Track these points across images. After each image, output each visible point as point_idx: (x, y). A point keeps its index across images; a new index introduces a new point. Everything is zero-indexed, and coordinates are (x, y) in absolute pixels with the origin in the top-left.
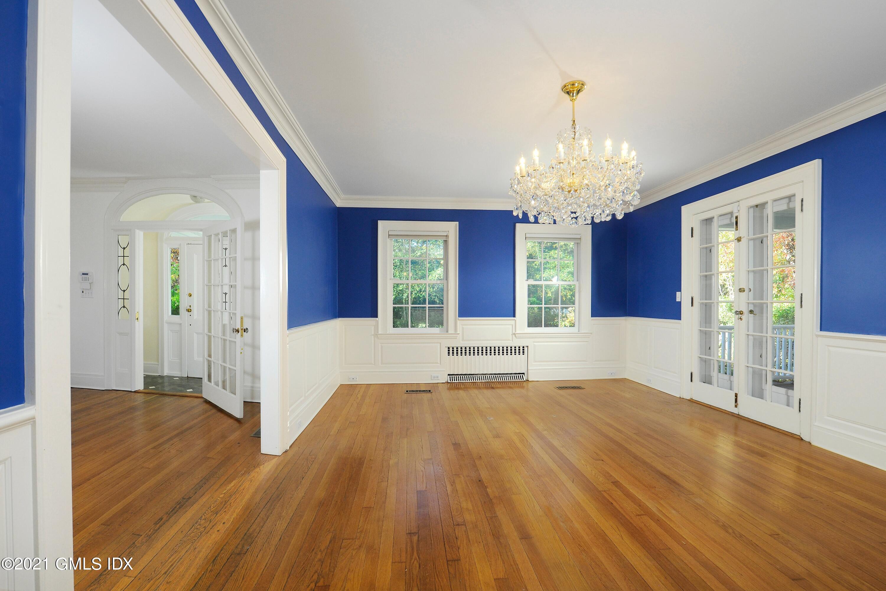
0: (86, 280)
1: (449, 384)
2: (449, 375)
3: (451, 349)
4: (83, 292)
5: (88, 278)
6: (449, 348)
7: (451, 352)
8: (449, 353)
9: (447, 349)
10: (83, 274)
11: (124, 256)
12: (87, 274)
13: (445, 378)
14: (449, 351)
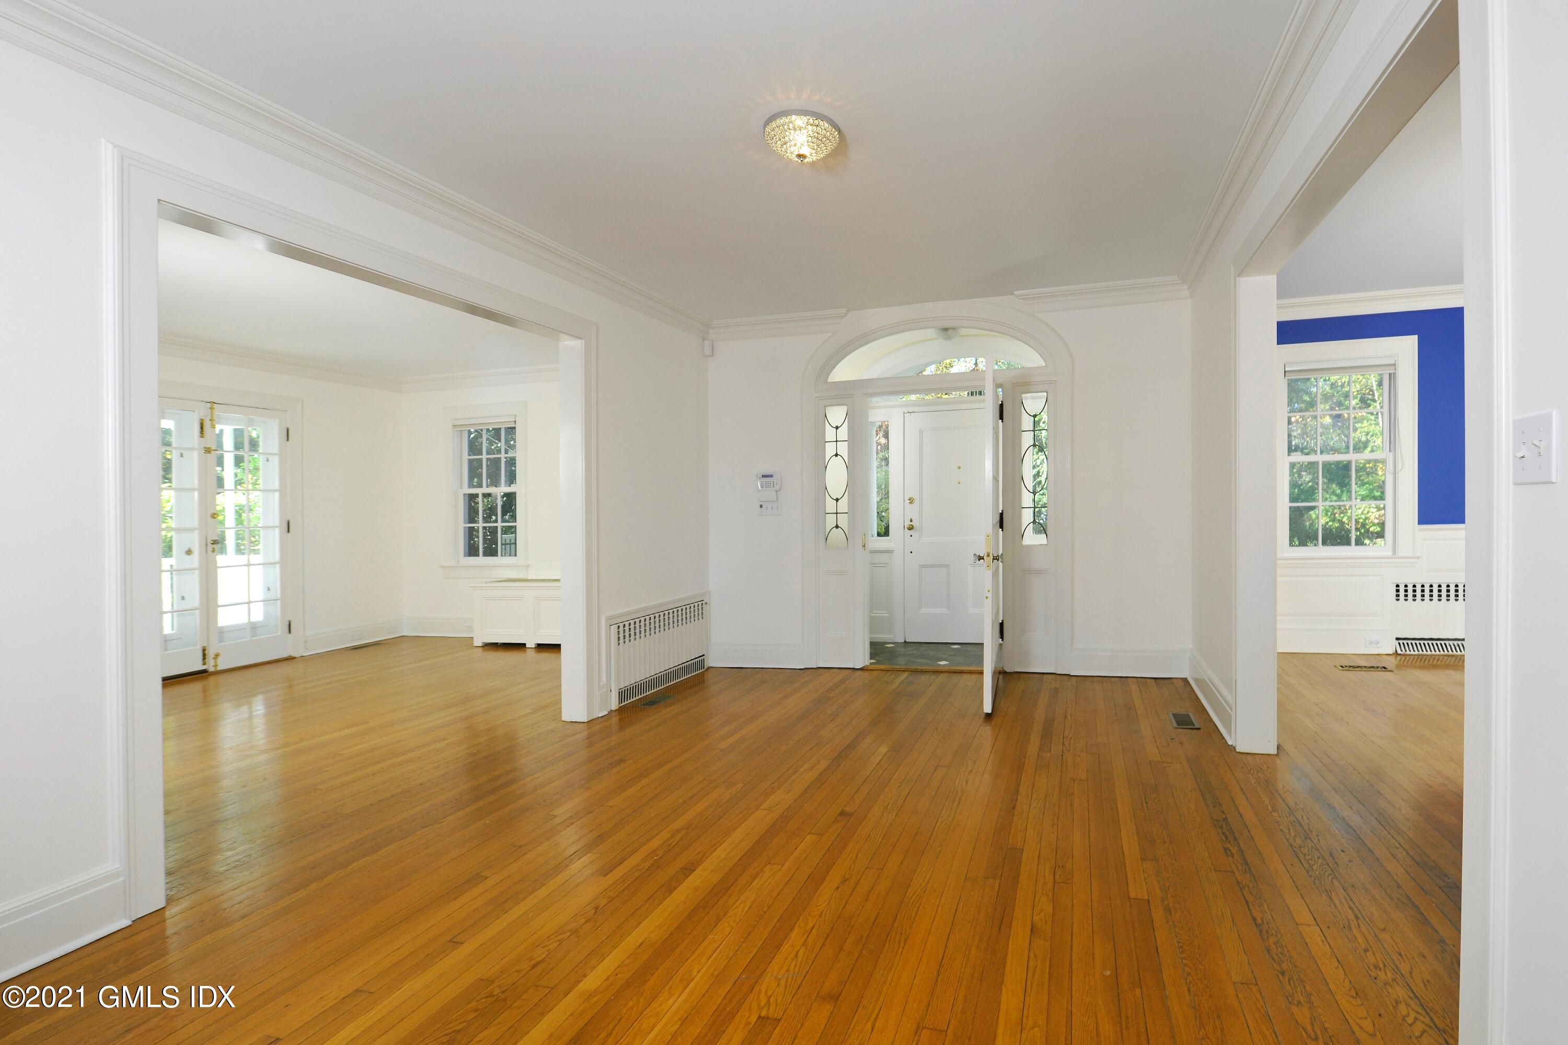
0: (768, 486)
1: (1399, 658)
2: (1397, 639)
3: (1402, 589)
4: (761, 506)
5: (772, 483)
6: (1398, 586)
7: (1402, 593)
8: (1398, 596)
9: (1395, 588)
10: (763, 476)
11: (837, 441)
12: (771, 476)
13: (1389, 647)
14: (1398, 591)
